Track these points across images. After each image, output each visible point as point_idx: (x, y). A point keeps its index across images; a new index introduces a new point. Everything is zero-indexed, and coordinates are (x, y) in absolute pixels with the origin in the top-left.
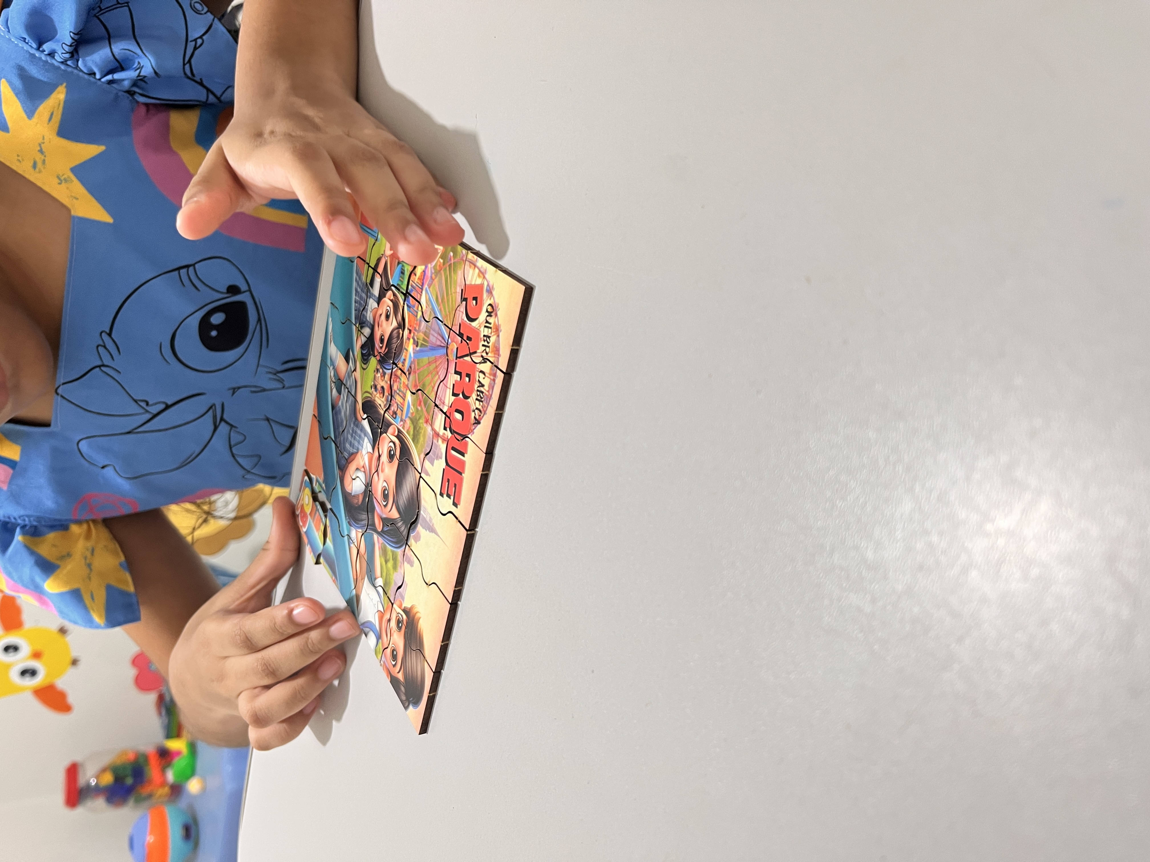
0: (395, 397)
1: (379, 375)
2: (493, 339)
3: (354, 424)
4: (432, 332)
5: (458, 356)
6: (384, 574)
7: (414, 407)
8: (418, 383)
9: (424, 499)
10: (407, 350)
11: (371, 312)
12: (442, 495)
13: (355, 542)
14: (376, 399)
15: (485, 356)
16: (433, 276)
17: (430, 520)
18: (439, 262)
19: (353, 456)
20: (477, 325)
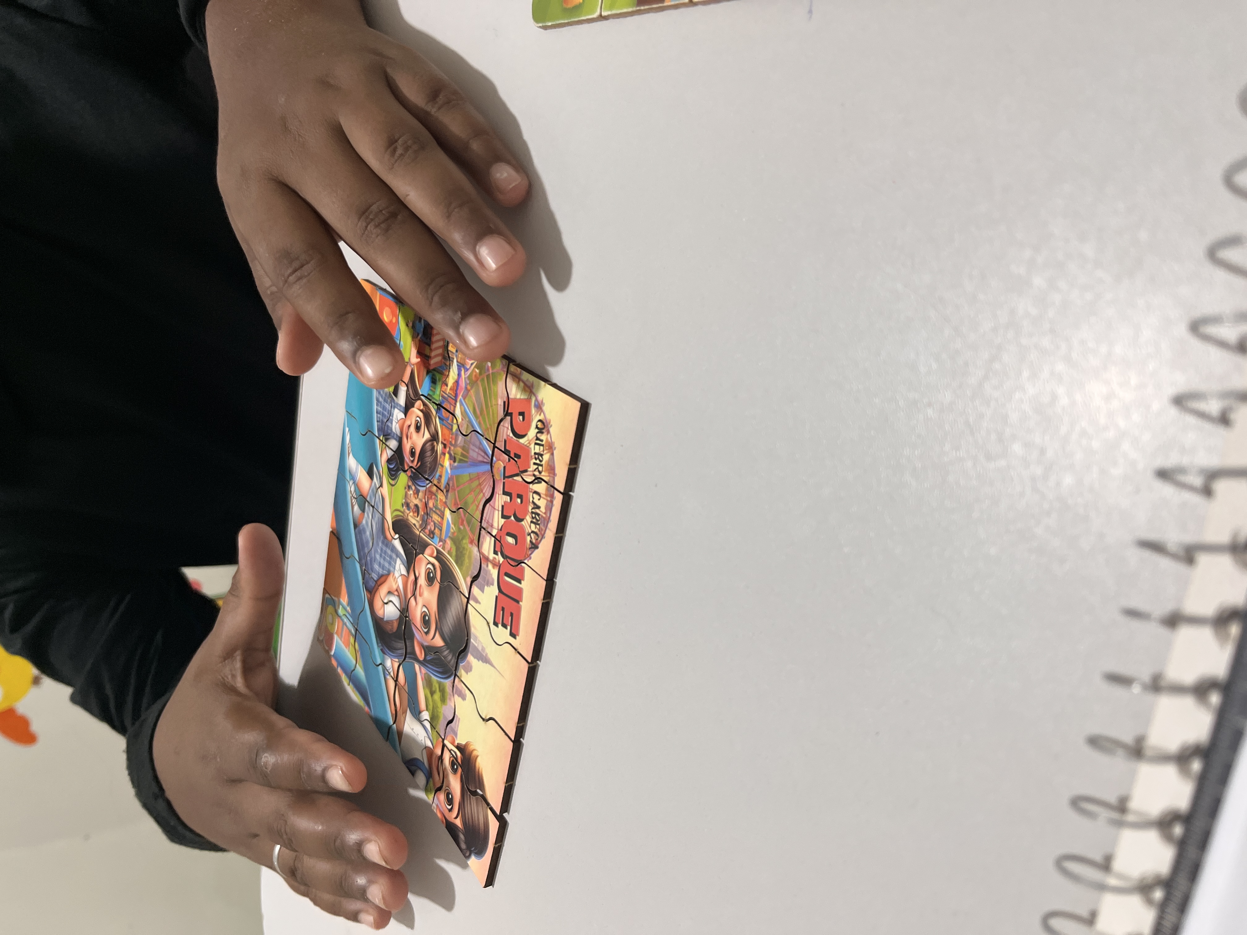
0: (431, 515)
1: (411, 492)
2: (546, 457)
3: (383, 543)
4: (471, 447)
5: (506, 475)
6: (431, 707)
7: (455, 526)
8: (458, 501)
9: (474, 626)
10: (442, 466)
11: (397, 423)
12: (496, 624)
13: (391, 672)
14: (409, 517)
15: (538, 475)
16: (469, 387)
17: (482, 649)
18: (474, 372)
19: (383, 578)
20: (525, 442)
